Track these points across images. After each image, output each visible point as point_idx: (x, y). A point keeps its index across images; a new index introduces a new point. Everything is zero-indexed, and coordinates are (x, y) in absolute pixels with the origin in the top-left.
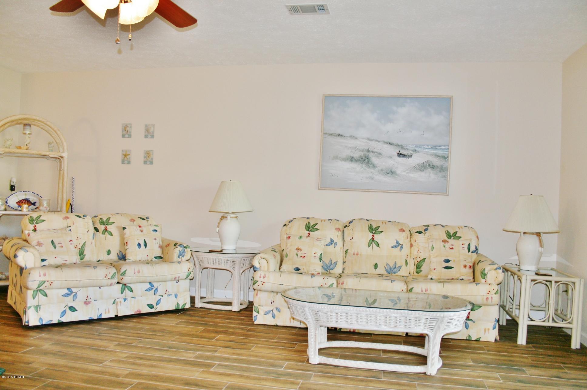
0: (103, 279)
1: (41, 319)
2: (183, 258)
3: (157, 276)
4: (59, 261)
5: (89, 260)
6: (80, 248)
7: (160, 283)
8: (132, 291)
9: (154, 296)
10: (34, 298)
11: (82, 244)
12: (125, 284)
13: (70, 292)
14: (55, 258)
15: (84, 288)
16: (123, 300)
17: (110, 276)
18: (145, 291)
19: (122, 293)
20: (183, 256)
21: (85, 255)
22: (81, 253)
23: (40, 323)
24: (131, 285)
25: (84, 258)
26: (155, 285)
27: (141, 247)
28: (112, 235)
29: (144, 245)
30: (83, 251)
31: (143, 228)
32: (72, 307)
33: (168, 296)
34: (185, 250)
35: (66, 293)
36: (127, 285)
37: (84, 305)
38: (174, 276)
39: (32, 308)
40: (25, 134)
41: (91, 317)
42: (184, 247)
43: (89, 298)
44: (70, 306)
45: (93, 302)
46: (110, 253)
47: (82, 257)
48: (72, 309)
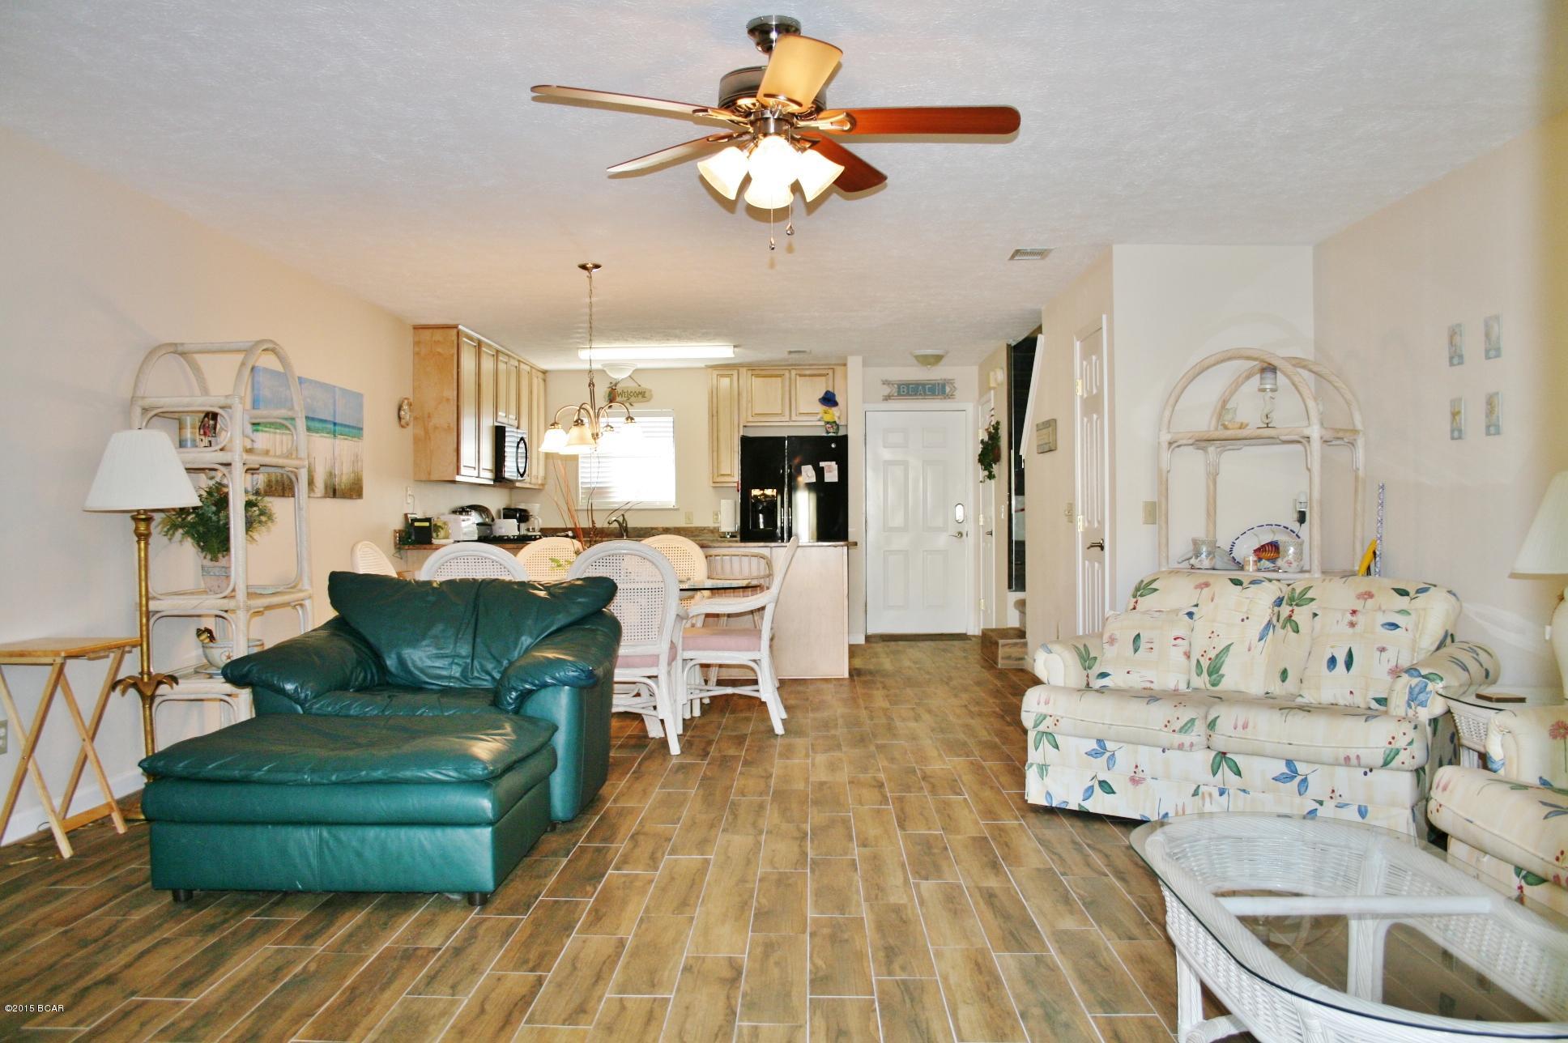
0: (1160, 730)
1: (1048, 794)
2: (1419, 708)
3: (1290, 744)
4: (1136, 681)
5: (1233, 688)
6: (1213, 657)
7: (1317, 766)
8: (1238, 773)
9: (1297, 799)
10: (1036, 749)
11: (1221, 648)
12: (1224, 754)
13: (1101, 747)
14: (1128, 673)
15: (1131, 746)
16: (1216, 793)
17: (1178, 725)
18: (1273, 779)
19: (1214, 774)
20: (1423, 704)
21: (1223, 676)
22: (1214, 670)
23: (1048, 802)
24: (1237, 759)
25: (1219, 681)
26: (1302, 768)
27: (1335, 666)
28: (1298, 632)
29: (1345, 662)
30: (1218, 665)
31: (1359, 619)
32: (1104, 782)
33: (1336, 806)
34: (1426, 686)
35: (1094, 750)
36: (1228, 756)
37: (1130, 785)
38: (1342, 754)
39: (1034, 767)
40: (1264, 390)
41: (1146, 815)
42: (1424, 677)
43: (1140, 769)
44: (1101, 779)
45: (1149, 780)
46: (1286, 677)
47: (1215, 680)
48: (1106, 787)
